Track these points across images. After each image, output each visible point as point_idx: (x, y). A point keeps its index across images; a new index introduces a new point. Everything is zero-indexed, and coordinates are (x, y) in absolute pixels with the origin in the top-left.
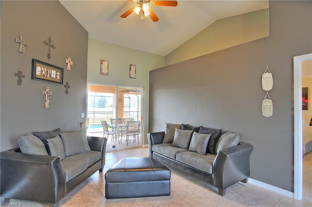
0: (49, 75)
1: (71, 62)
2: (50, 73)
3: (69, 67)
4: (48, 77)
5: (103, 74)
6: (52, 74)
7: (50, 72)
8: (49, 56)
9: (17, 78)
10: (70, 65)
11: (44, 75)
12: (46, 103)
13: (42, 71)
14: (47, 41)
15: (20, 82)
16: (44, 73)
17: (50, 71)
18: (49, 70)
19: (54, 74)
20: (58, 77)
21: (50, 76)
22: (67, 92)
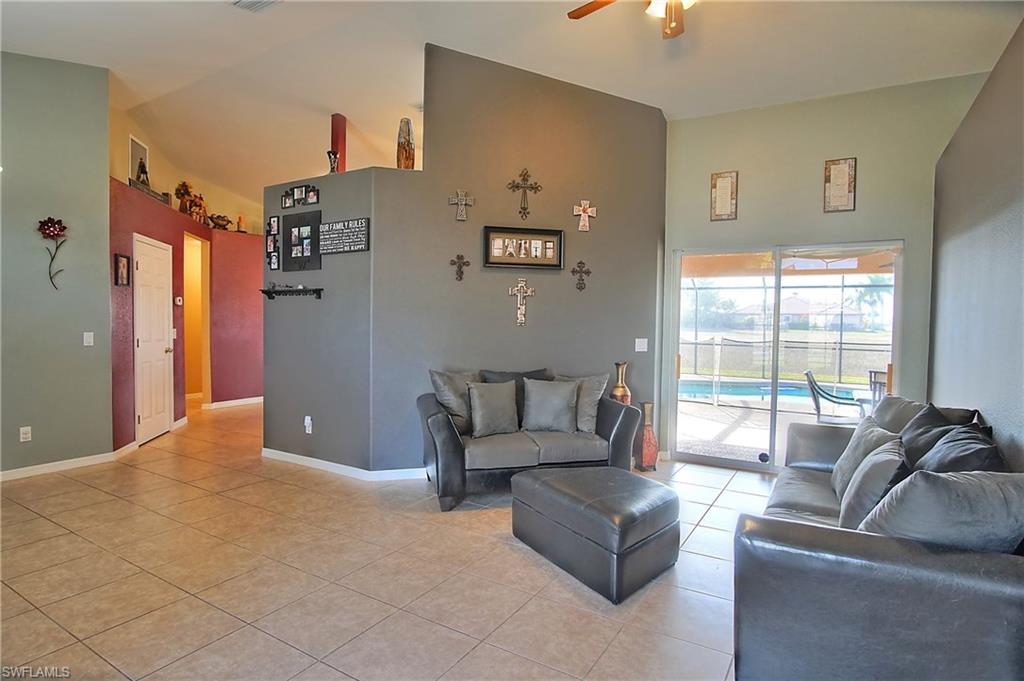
0: (523, 251)
1: (589, 210)
2: (525, 248)
3: (584, 223)
4: (522, 256)
5: (717, 218)
6: (533, 250)
7: (527, 245)
8: (524, 211)
9: (455, 268)
10: (587, 219)
11: (511, 254)
12: (519, 312)
13: (505, 247)
14: (519, 180)
15: (460, 275)
16: (511, 249)
17: (525, 243)
18: (523, 242)
19: (536, 247)
20: (550, 253)
21: (528, 252)
22: (581, 287)
